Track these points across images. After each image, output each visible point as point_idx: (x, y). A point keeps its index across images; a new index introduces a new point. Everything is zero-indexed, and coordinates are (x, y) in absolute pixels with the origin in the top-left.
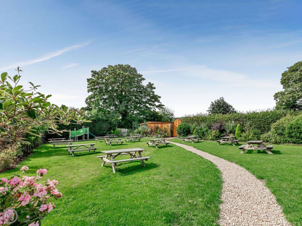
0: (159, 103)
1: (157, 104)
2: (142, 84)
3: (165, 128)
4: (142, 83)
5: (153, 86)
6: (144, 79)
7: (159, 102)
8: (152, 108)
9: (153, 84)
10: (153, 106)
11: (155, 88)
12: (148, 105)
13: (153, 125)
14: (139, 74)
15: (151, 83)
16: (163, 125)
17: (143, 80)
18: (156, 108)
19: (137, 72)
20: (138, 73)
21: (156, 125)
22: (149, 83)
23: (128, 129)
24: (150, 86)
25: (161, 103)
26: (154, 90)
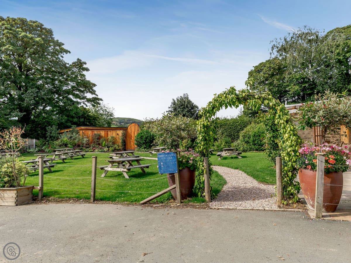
0: (94, 96)
1: (89, 96)
2: (63, 59)
3: (112, 137)
4: (62, 57)
5: (85, 66)
6: (67, 52)
7: (93, 92)
8: (80, 103)
9: (85, 63)
10: (81, 99)
11: (87, 70)
12: (71, 96)
13: (90, 132)
14: (58, 40)
15: (81, 61)
16: (109, 132)
17: (65, 53)
18: (86, 103)
19: (53, 37)
20: (55, 39)
21: (96, 132)
22: (78, 59)
23: (38, 139)
24: (80, 65)
25: (97, 96)
26: (85, 73)
